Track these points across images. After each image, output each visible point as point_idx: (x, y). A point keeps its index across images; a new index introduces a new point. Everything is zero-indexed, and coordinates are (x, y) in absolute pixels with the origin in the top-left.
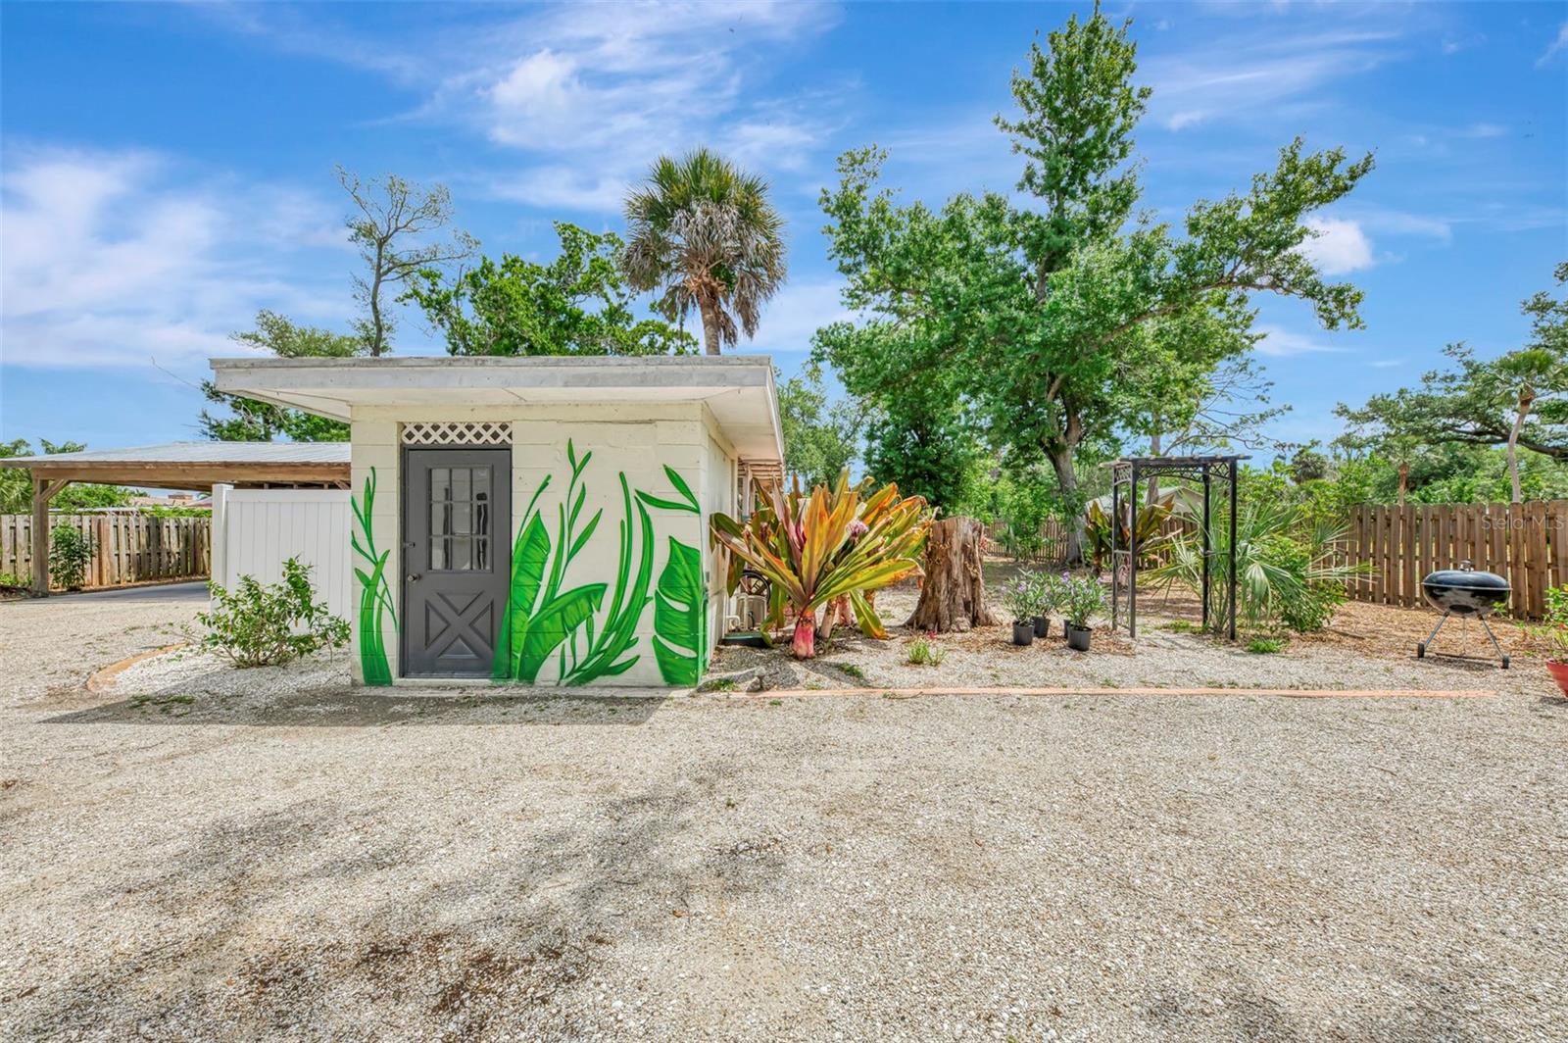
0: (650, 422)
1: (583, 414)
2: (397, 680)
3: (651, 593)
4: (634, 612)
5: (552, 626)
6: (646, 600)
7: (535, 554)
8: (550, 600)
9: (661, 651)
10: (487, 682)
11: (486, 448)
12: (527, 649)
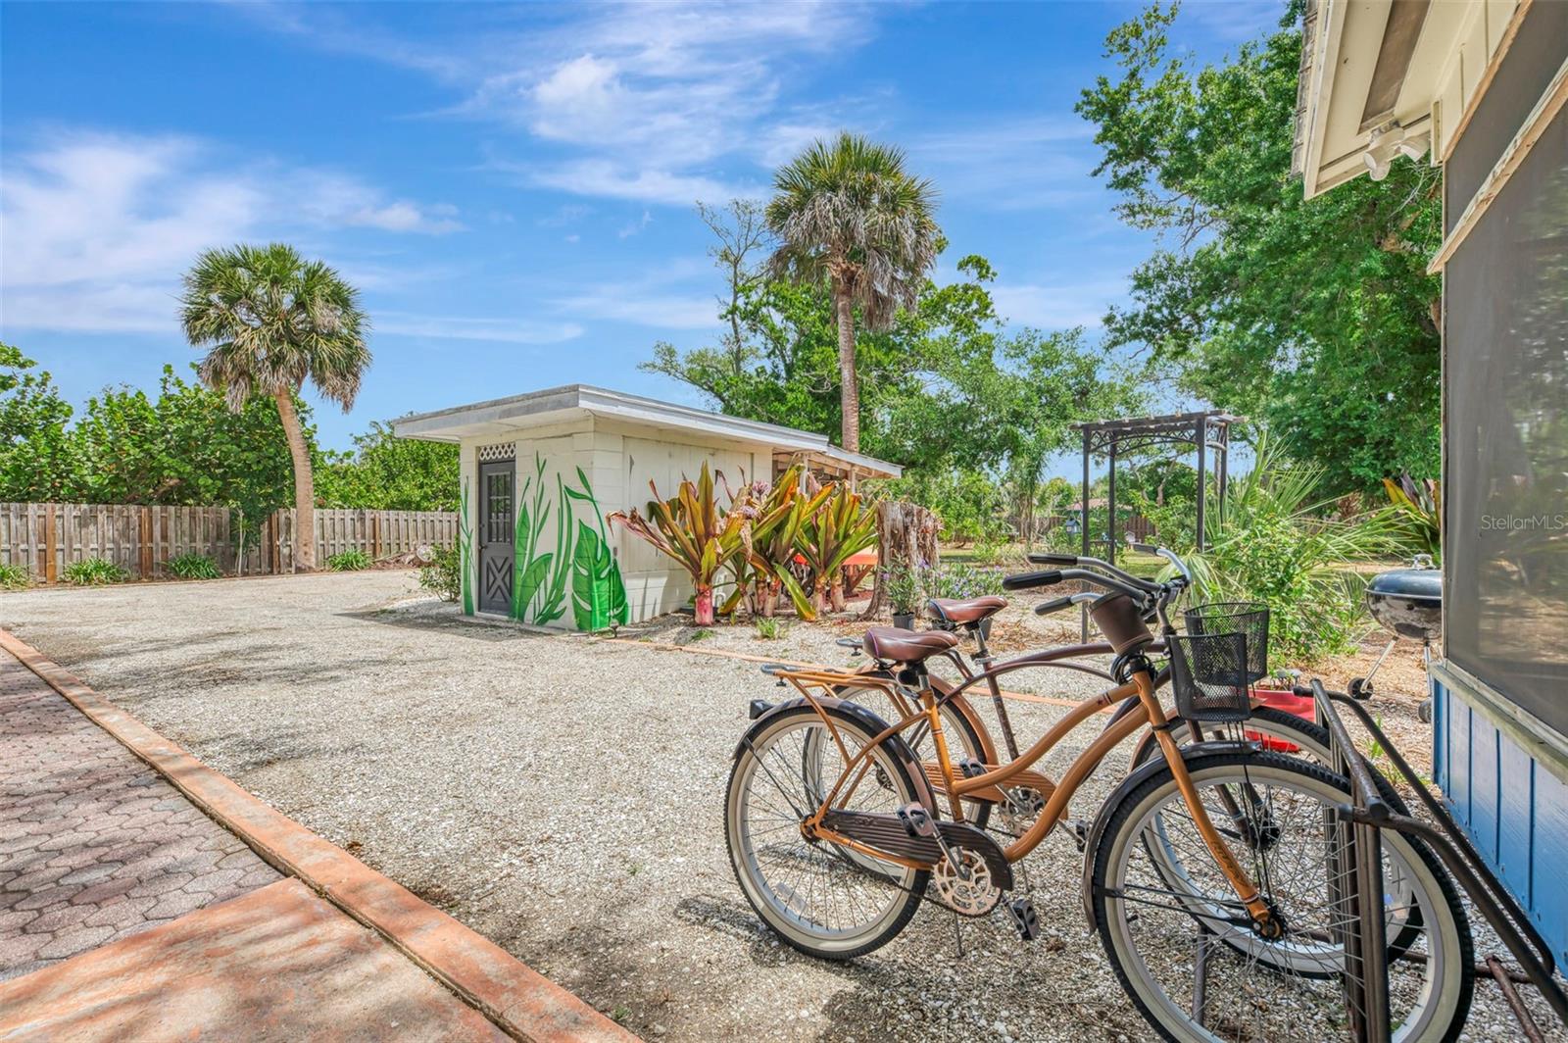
0: (570, 435)
1: (544, 433)
2: (476, 613)
3: (571, 562)
4: (563, 575)
5: (531, 582)
6: (569, 566)
7: (524, 531)
8: (530, 564)
9: (576, 605)
10: (506, 618)
11: (503, 461)
12: (521, 598)
